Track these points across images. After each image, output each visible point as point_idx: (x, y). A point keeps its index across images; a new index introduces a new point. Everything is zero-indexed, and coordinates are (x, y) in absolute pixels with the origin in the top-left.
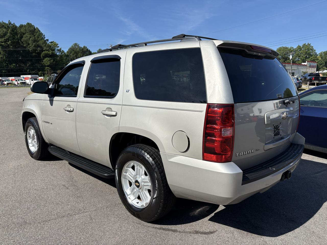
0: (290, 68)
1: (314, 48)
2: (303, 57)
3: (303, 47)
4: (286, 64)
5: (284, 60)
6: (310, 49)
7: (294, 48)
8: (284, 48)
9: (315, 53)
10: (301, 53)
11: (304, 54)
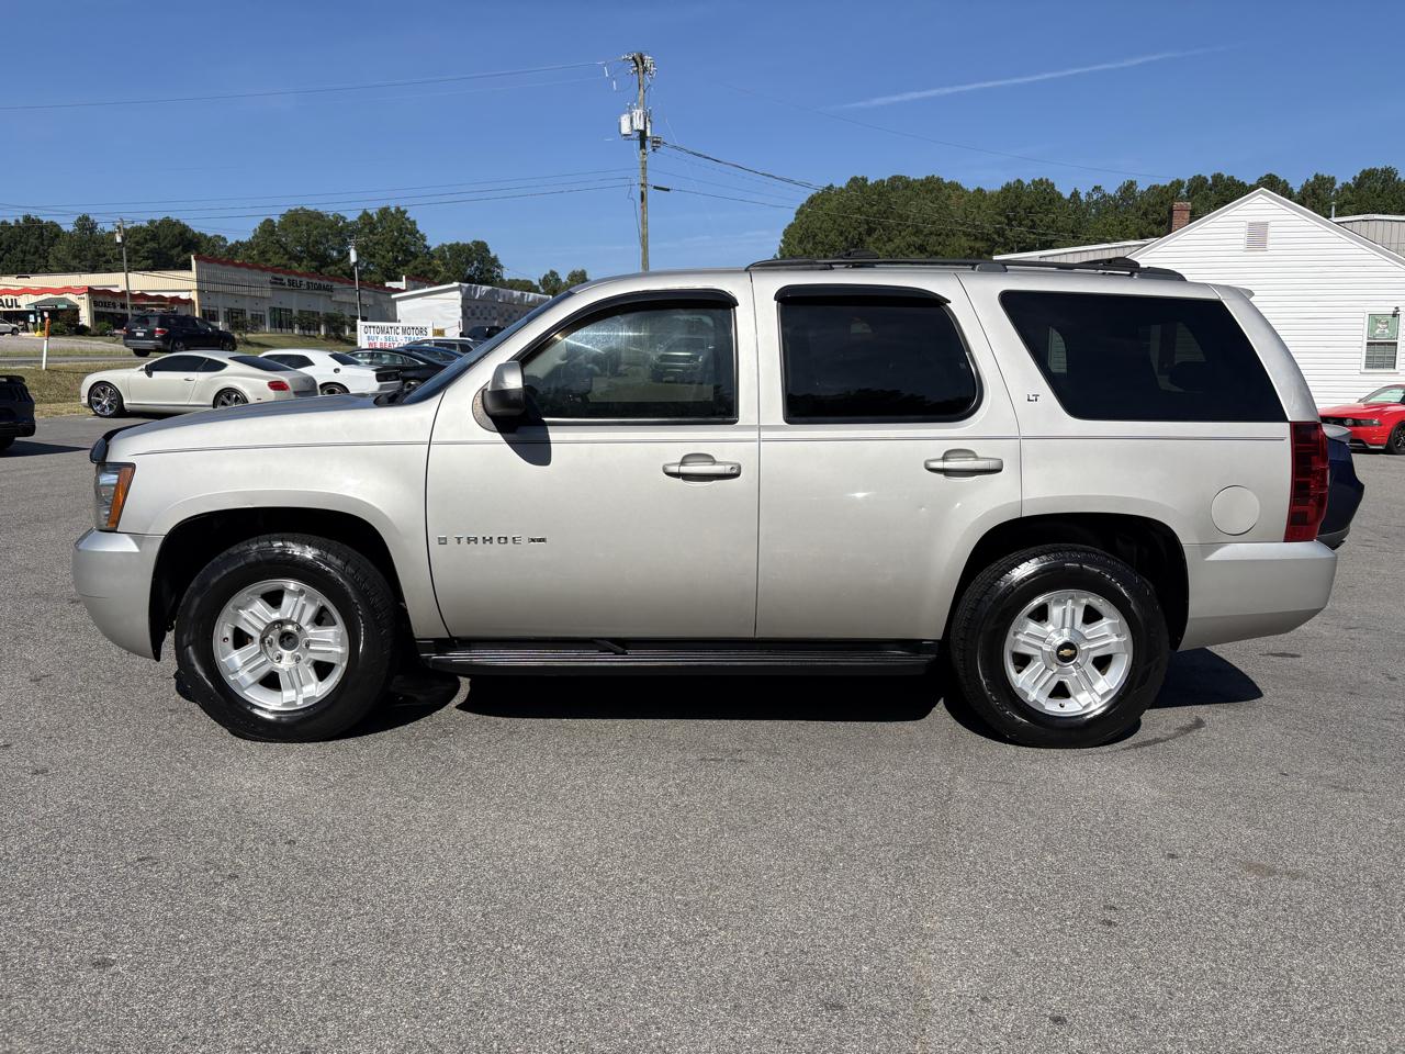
0: (355, 299)
1: (418, 227)
2: (383, 257)
3: (380, 221)
4: (333, 281)
5: (314, 264)
6: (407, 228)
7: (348, 220)
8: (308, 213)
9: (425, 246)
10: (377, 243)
11: (387, 245)
